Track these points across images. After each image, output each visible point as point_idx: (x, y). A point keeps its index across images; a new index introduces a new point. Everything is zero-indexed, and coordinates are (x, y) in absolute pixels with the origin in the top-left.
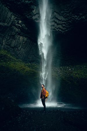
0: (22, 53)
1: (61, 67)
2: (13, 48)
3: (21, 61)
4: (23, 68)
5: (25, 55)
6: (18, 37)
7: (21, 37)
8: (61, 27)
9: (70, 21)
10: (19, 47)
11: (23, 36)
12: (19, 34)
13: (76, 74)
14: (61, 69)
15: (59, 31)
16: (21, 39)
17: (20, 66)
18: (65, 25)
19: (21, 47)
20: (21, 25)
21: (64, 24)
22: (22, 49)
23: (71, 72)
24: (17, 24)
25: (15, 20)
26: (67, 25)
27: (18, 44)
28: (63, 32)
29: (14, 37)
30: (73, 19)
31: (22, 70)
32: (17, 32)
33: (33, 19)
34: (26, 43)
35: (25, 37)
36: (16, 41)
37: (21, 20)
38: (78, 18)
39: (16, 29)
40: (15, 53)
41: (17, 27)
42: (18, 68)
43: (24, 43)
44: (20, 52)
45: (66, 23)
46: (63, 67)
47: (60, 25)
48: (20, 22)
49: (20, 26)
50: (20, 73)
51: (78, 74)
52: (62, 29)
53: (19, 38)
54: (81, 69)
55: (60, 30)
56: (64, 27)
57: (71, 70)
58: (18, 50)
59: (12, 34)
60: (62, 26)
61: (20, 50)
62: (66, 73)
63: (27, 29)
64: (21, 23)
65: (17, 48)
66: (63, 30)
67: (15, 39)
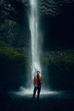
0: (12, 37)
1: (52, 52)
2: (2, 32)
3: (10, 45)
4: (12, 53)
5: (14, 39)
6: (7, 21)
7: (10, 21)
8: (51, 11)
9: (61, 5)
10: (8, 31)
11: (12, 20)
12: (8, 18)
13: (68, 59)
14: (52, 54)
15: (49, 14)
16: (10, 23)
17: (9, 51)
18: (55, 9)
19: (10, 31)
20: (11, 9)
21: (55, 7)
22: (11, 33)
23: (62, 57)
24: (6, 8)
25: (4, 4)
26: (58, 8)
27: (7, 28)
28: (54, 15)
29: (3, 21)
30: (63, 2)
31: (10, 55)
32: (7, 16)
33: (22, 2)
34: (15, 27)
35: (15, 21)
36: (5, 24)
37: (10, 4)
38: (69, 2)
39: (5, 12)
40: (4, 38)
41: (6, 11)
42: (7, 53)
43: (14, 27)
44: (9, 37)
45: (56, 6)
46: (55, 52)
47: (50, 9)
48: (9, 5)
49: (9, 10)
50: (8, 58)
51: (70, 59)
52: (52, 13)
53: (9, 22)
54: (73, 53)
55: (51, 14)
56: (54, 10)
57: (63, 54)
58: (7, 34)
59: (1, 18)
60: (53, 9)
61: (9, 34)
62: (57, 57)
63: (16, 12)
64: (10, 7)
65: (6, 32)
66: (54, 14)
67: (4, 23)
